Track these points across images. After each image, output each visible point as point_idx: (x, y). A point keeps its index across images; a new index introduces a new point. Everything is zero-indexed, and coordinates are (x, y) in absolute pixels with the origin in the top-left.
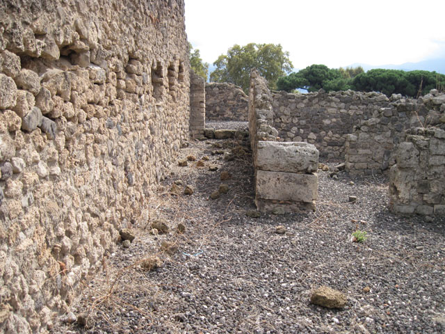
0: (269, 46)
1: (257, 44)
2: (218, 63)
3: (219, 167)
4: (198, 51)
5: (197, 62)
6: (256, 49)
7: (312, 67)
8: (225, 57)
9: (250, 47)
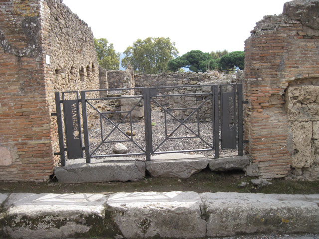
0: (161, 39)
1: (153, 38)
2: (126, 52)
3: (111, 109)
4: (112, 44)
5: (112, 52)
6: (153, 41)
7: (191, 52)
8: (131, 48)
9: (148, 40)
